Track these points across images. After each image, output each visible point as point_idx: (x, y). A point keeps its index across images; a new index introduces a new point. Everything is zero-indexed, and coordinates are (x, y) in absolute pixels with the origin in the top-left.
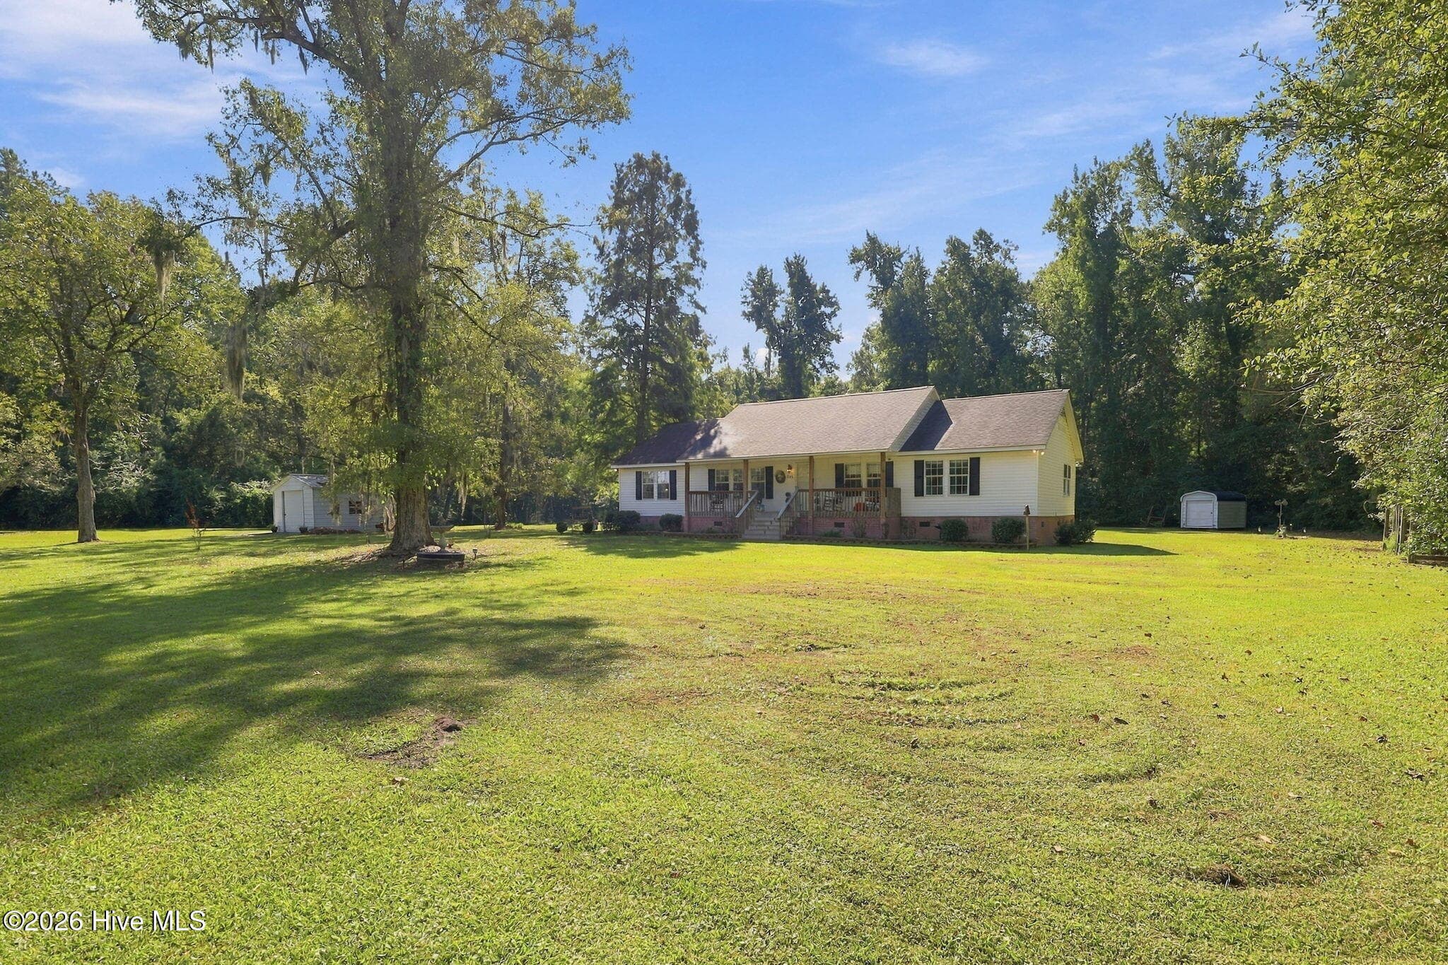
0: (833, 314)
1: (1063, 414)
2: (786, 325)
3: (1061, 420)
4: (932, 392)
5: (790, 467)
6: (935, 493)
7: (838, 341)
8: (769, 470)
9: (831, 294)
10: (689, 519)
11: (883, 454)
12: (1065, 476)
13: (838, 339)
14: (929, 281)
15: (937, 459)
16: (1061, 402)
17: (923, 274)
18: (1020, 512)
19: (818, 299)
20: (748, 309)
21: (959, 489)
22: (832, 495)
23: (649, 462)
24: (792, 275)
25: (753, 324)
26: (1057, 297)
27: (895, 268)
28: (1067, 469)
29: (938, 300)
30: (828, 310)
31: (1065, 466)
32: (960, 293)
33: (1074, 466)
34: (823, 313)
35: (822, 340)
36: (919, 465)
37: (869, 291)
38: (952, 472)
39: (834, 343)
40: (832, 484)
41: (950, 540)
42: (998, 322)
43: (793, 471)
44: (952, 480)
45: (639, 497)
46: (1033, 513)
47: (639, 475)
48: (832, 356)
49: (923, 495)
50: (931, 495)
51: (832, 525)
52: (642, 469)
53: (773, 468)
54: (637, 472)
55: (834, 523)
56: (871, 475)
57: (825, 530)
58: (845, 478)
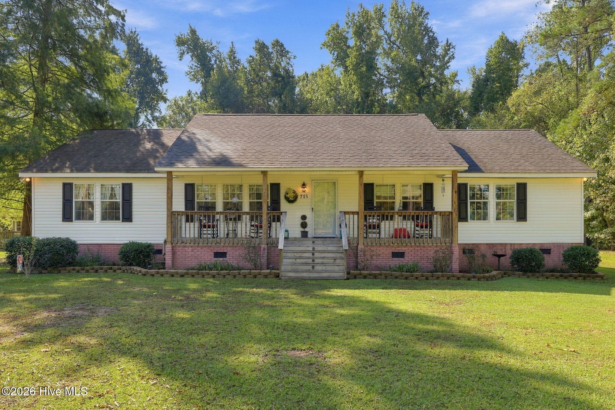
6: (479, 219)
8: (275, 186)
10: (173, 248)
15: (483, 182)
21: (504, 214)
23: (88, 171)
37: (190, 69)
38: (498, 196)
43: (307, 189)
44: (498, 205)
45: (67, 217)
47: (68, 188)
49: (467, 221)
50: (475, 221)
51: (388, 255)
52: (74, 179)
53: (281, 185)
54: (64, 185)
55: (391, 253)
56: (405, 198)
57: (378, 262)
58: (375, 200)
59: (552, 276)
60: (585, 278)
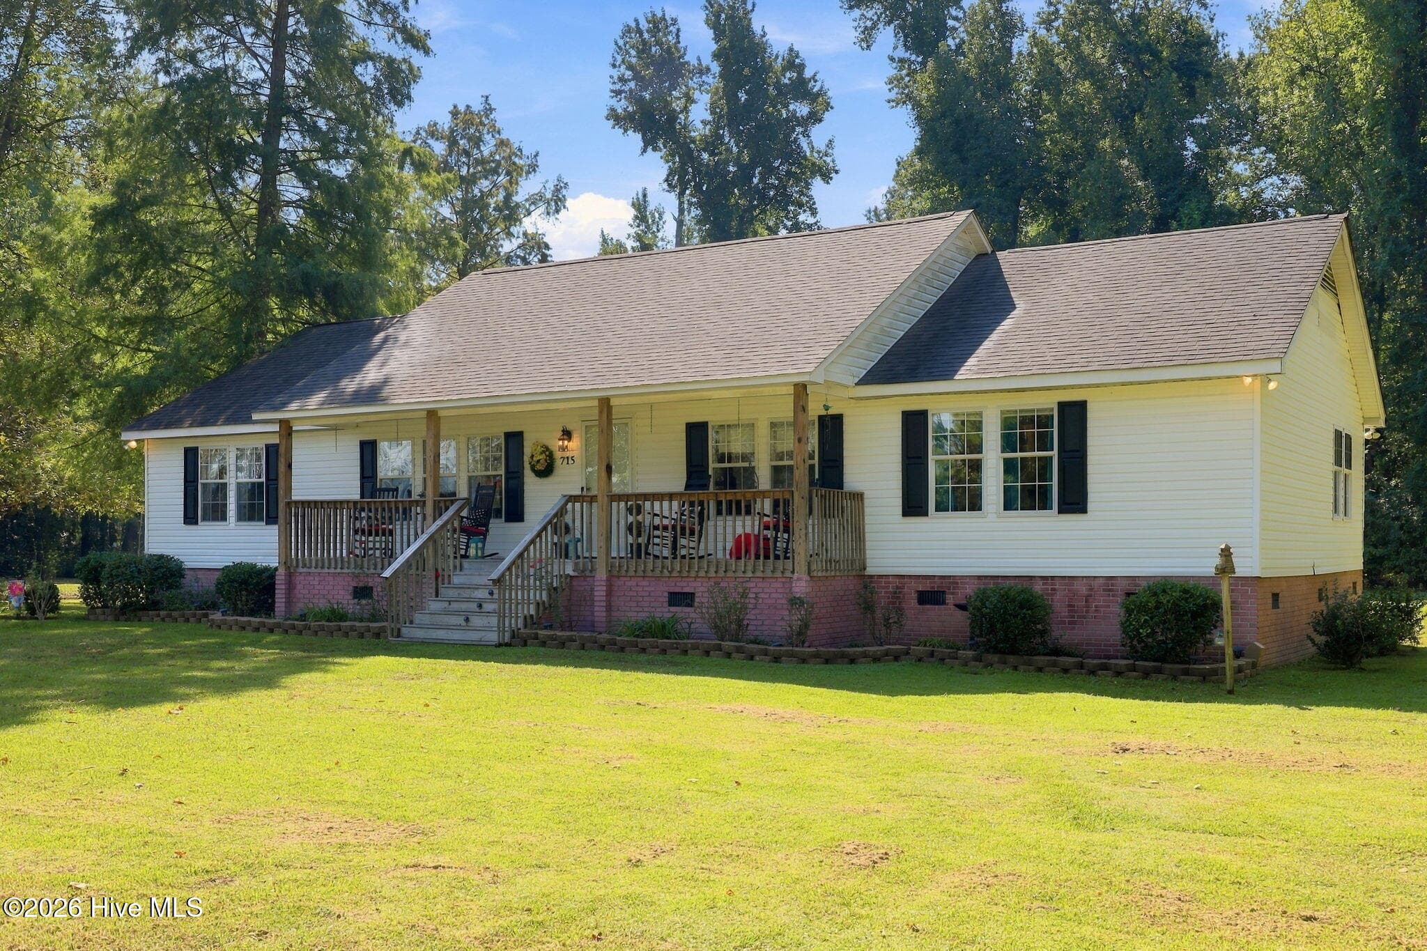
0: (815, 118)
1: (1328, 282)
2: (713, 143)
3: (1324, 299)
4: (964, 228)
5: (567, 434)
6: (959, 507)
7: (826, 177)
8: (514, 439)
9: (808, 74)
10: (290, 576)
11: (801, 390)
12: (1338, 462)
13: (827, 174)
14: (1020, 44)
15: (968, 405)
16: (1325, 246)
17: (1009, 27)
18: (1206, 566)
19: (778, 85)
20: (621, 106)
21: (1029, 493)
22: (669, 511)
23: (214, 424)
24: (719, 34)
25: (635, 139)
26: (1304, 71)
27: (951, 23)
28: (1342, 442)
29: (1040, 85)
30: (802, 109)
31: (1338, 434)
32: (1087, 69)
33: (1361, 435)
34: (793, 116)
35: (789, 174)
36: (914, 424)
37: (891, 71)
38: (1008, 443)
39: (817, 183)
40: (674, 477)
41: (996, 651)
42: (1172, 134)
43: (574, 445)
44: (1009, 466)
45: (190, 518)
46: (1245, 566)
47: (191, 456)
48: (814, 212)
49: (925, 514)
50: (950, 513)
51: (661, 599)
52: (199, 439)
53: (526, 436)
54: (187, 450)
55: (666, 594)
56: (780, 456)
57: (640, 614)
58: (713, 465)
59: (1054, 664)
60: (1146, 674)
